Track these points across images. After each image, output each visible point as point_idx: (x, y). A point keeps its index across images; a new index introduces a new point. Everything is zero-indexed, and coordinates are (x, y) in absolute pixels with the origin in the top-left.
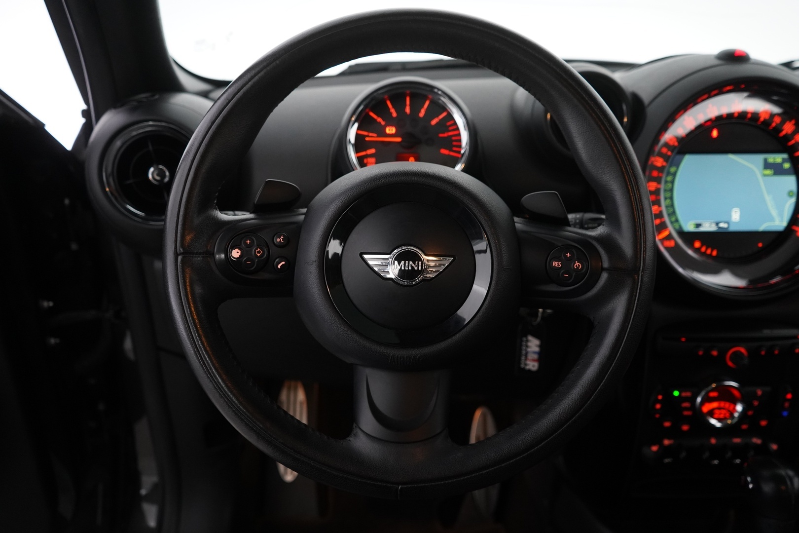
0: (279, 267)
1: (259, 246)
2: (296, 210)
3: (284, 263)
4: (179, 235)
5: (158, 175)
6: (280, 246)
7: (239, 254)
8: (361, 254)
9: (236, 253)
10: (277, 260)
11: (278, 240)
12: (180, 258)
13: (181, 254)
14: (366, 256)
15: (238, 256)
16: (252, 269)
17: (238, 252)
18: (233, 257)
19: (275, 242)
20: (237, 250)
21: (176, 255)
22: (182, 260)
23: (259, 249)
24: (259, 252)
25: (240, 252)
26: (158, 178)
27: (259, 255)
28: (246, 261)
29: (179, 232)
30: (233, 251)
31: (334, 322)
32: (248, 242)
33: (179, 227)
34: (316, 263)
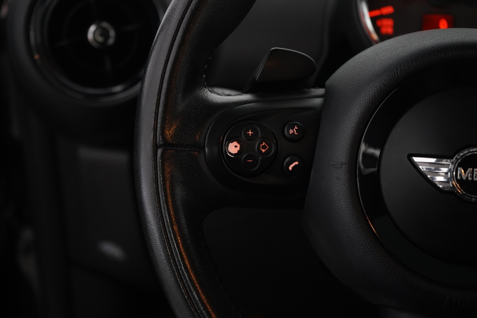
0: (290, 168)
1: (264, 139)
2: (306, 90)
3: (297, 163)
4: (159, 120)
5: (101, 35)
6: (292, 139)
7: (238, 148)
8: (410, 156)
9: (233, 148)
10: (287, 160)
11: (291, 132)
12: (159, 152)
13: (161, 146)
14: (416, 159)
15: (236, 152)
16: (255, 169)
17: (236, 147)
18: (230, 153)
19: (286, 134)
20: (235, 143)
21: (156, 147)
22: (162, 154)
23: (264, 143)
24: (264, 147)
25: (239, 146)
26: (100, 39)
27: (263, 151)
28: (247, 158)
29: (160, 116)
30: (230, 144)
31: (370, 248)
32: (250, 133)
33: (161, 110)
34: (346, 166)
